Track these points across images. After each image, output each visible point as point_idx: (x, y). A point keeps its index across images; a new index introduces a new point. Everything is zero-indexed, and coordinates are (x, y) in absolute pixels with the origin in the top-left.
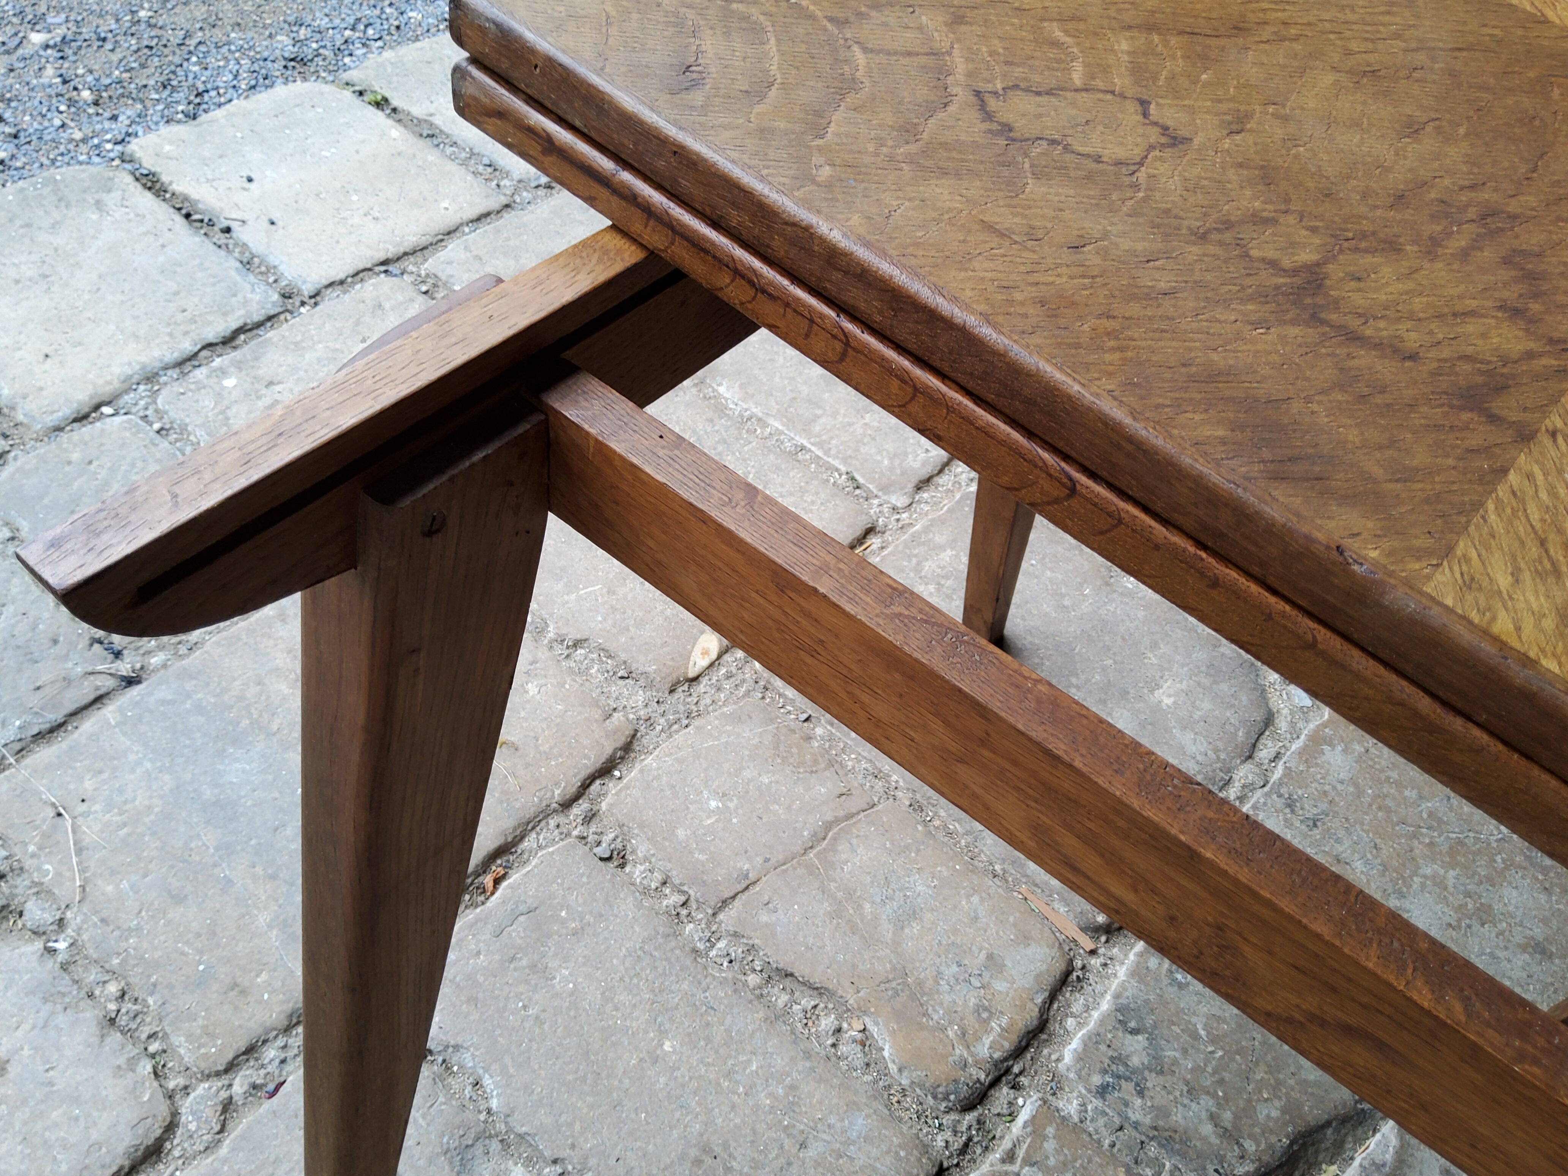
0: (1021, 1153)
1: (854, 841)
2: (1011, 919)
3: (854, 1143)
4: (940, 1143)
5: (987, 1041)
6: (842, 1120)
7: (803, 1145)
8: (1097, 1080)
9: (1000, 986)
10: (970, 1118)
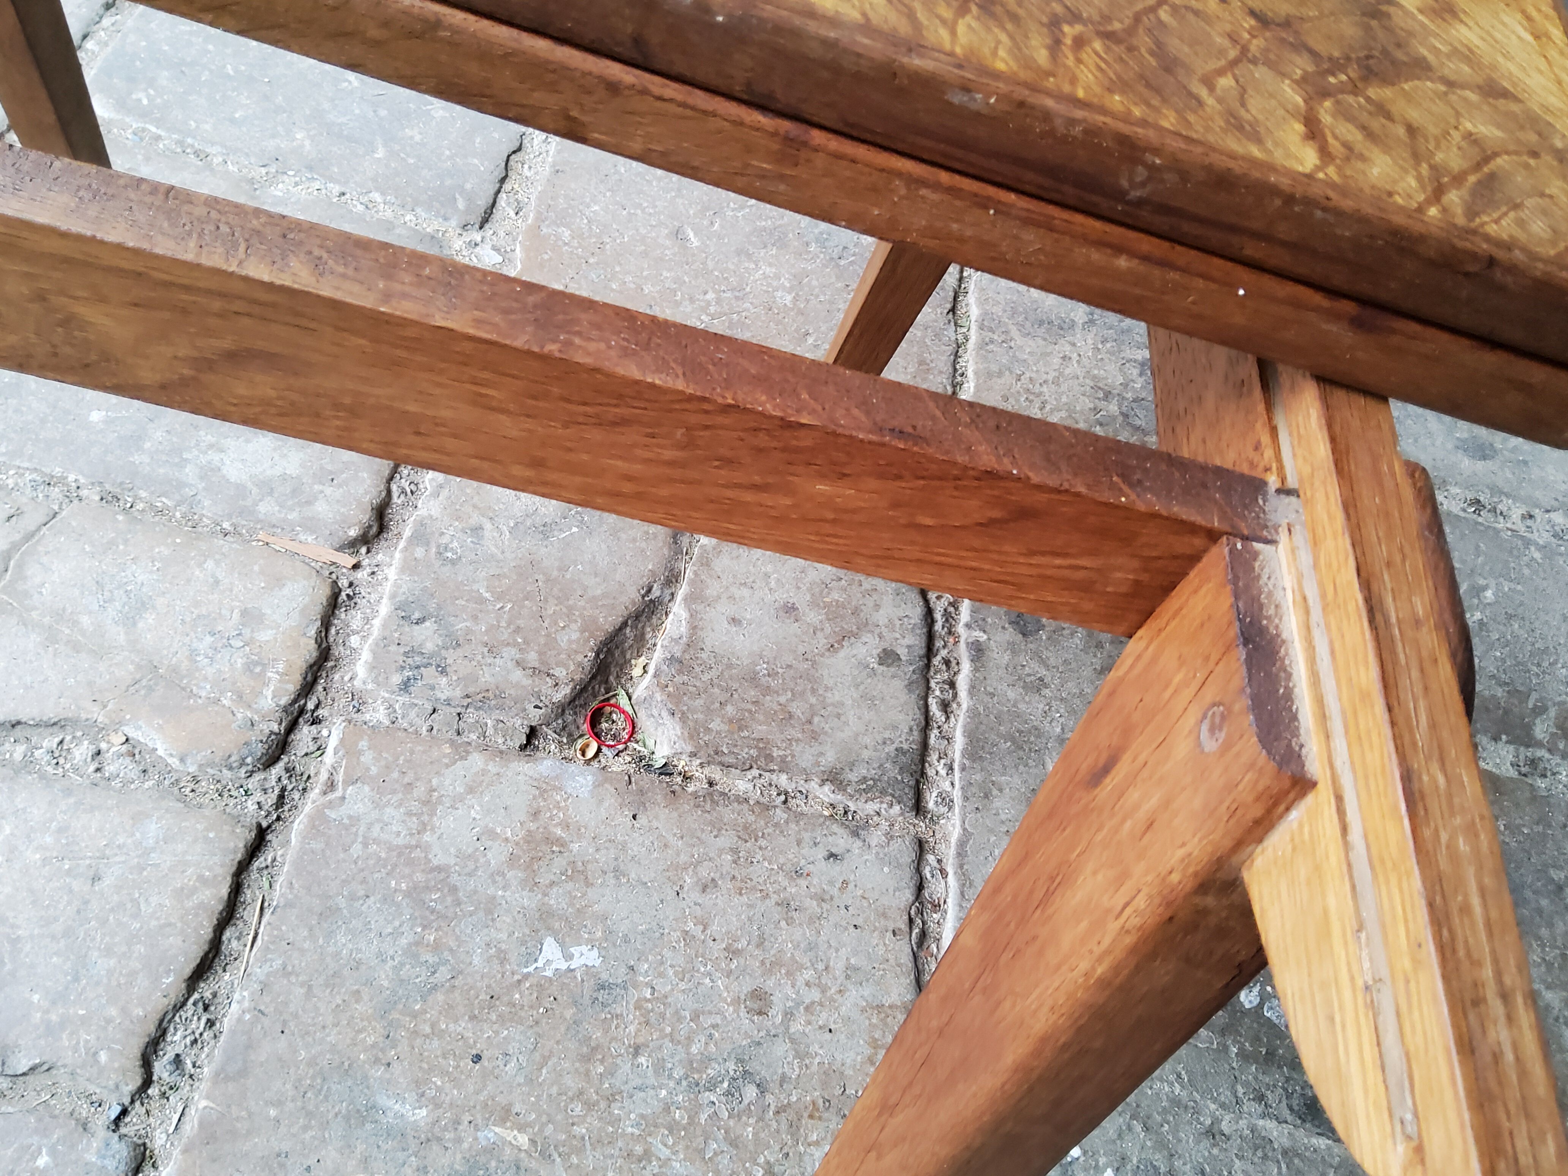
0: (340, 778)
1: (45, 559)
2: (256, 568)
3: (153, 849)
4: (251, 806)
5: (268, 693)
6: (133, 835)
7: (96, 879)
8: (397, 679)
9: (265, 636)
10: (278, 769)
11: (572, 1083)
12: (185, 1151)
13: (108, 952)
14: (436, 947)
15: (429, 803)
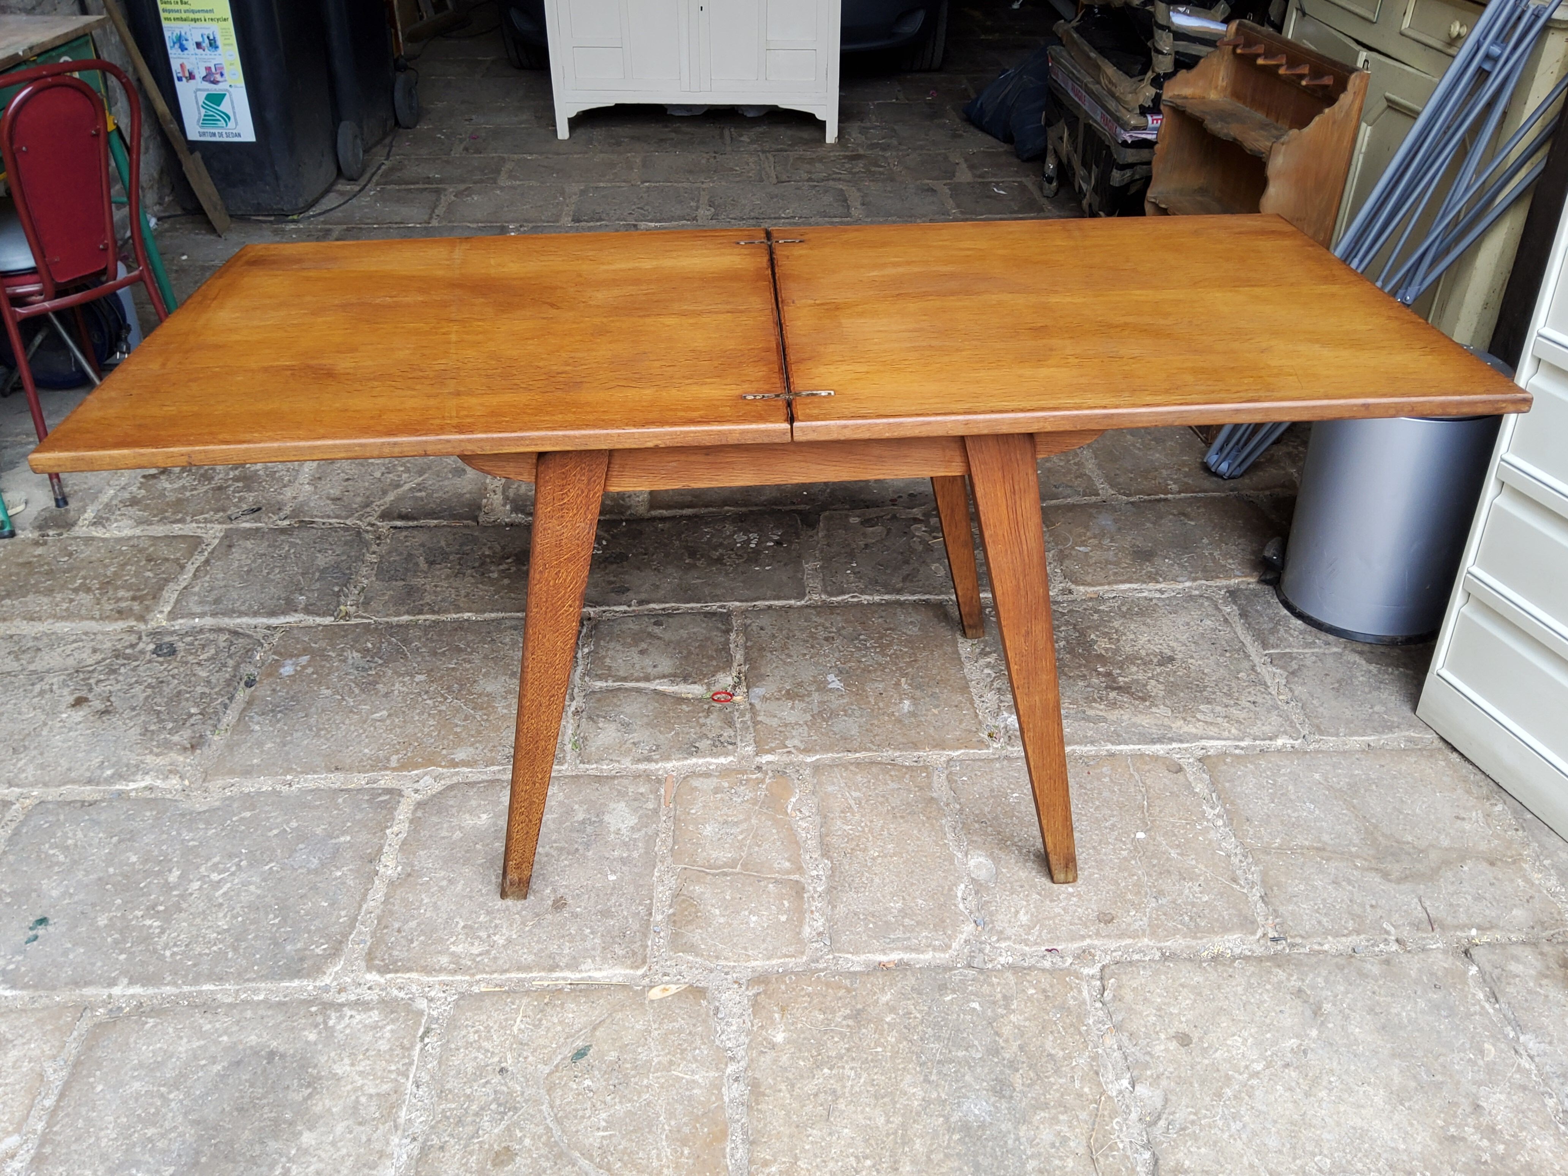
2: (688, 797)
5: (754, 776)
8: (730, 747)
9: (726, 785)
11: (879, 673)
12: (944, 749)
13: (886, 784)
14: (845, 711)
15: (786, 725)
